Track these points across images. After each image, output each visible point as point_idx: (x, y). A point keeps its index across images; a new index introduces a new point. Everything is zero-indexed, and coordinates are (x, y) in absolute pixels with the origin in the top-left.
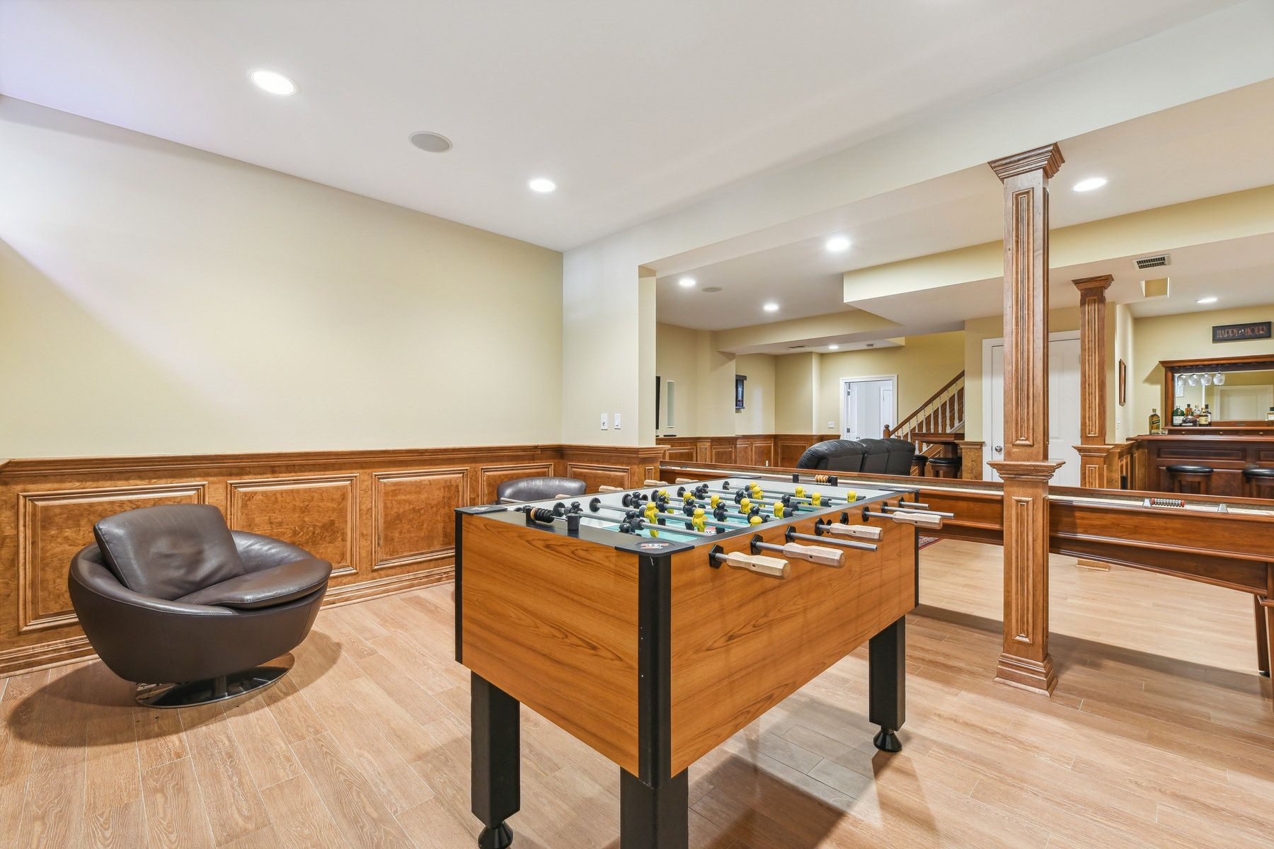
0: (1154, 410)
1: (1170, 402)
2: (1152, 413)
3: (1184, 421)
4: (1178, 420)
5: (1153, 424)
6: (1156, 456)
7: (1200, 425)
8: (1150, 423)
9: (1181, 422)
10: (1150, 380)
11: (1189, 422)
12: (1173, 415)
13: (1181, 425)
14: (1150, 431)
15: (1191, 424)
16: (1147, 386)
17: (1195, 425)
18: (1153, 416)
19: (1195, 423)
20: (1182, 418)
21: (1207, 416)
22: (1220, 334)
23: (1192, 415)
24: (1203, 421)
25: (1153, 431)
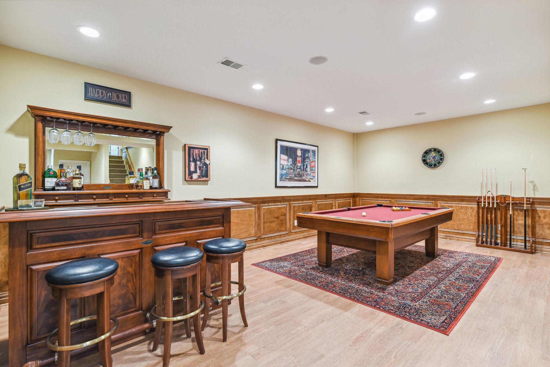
0: (22, 166)
1: (40, 160)
2: (18, 172)
3: (57, 184)
4: (50, 182)
5: (20, 189)
6: (24, 249)
7: (74, 189)
8: (15, 188)
9: (53, 185)
10: (14, 130)
11: (62, 185)
12: (44, 177)
13: (53, 189)
14: (15, 202)
15: (65, 188)
16: (11, 137)
17: (68, 189)
18: (19, 176)
19: (69, 186)
20: (55, 180)
21: (80, 178)
22: (92, 93)
23: (65, 177)
24: (76, 183)
25: (20, 202)
